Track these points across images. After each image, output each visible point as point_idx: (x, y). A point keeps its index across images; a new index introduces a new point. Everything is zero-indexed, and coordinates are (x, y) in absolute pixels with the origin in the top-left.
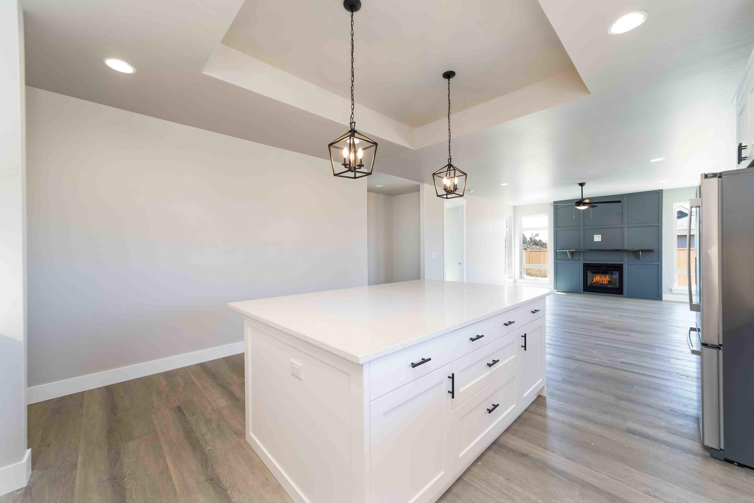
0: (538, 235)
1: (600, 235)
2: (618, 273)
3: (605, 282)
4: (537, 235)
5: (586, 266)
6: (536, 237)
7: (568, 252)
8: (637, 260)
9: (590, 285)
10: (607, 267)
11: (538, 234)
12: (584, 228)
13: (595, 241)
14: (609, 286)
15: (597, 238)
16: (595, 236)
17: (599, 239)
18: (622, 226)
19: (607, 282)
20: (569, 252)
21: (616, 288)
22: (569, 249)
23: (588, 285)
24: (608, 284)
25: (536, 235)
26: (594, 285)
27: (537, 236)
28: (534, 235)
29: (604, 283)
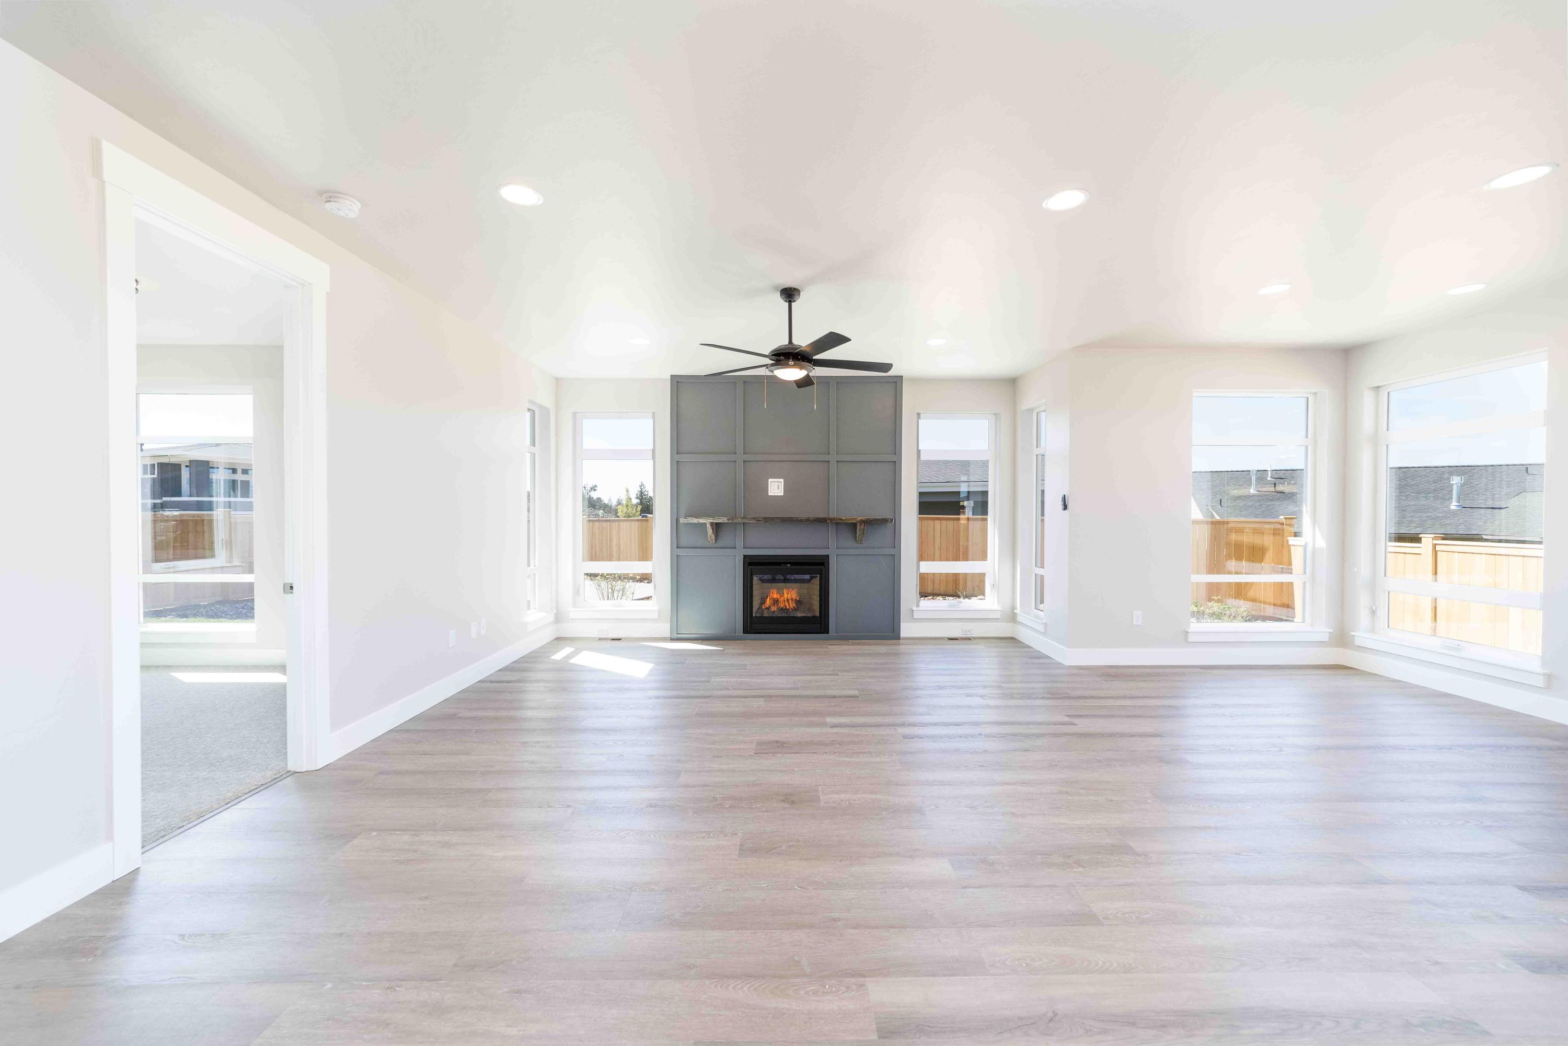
0: (596, 488)
1: (782, 480)
2: (818, 578)
3: (789, 605)
4: (594, 488)
5: (750, 564)
6: (593, 491)
7: (708, 526)
8: (856, 545)
9: (758, 615)
10: (791, 563)
11: (596, 486)
12: (747, 457)
13: (770, 494)
14: (799, 614)
15: (776, 488)
16: (770, 480)
17: (778, 488)
18: (827, 458)
19: (795, 605)
20: (712, 524)
21: (814, 617)
22: (713, 516)
23: (754, 615)
24: (795, 610)
25: (591, 489)
26: (766, 615)
27: (595, 490)
28: (589, 488)
29: (788, 607)
